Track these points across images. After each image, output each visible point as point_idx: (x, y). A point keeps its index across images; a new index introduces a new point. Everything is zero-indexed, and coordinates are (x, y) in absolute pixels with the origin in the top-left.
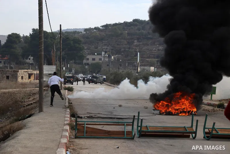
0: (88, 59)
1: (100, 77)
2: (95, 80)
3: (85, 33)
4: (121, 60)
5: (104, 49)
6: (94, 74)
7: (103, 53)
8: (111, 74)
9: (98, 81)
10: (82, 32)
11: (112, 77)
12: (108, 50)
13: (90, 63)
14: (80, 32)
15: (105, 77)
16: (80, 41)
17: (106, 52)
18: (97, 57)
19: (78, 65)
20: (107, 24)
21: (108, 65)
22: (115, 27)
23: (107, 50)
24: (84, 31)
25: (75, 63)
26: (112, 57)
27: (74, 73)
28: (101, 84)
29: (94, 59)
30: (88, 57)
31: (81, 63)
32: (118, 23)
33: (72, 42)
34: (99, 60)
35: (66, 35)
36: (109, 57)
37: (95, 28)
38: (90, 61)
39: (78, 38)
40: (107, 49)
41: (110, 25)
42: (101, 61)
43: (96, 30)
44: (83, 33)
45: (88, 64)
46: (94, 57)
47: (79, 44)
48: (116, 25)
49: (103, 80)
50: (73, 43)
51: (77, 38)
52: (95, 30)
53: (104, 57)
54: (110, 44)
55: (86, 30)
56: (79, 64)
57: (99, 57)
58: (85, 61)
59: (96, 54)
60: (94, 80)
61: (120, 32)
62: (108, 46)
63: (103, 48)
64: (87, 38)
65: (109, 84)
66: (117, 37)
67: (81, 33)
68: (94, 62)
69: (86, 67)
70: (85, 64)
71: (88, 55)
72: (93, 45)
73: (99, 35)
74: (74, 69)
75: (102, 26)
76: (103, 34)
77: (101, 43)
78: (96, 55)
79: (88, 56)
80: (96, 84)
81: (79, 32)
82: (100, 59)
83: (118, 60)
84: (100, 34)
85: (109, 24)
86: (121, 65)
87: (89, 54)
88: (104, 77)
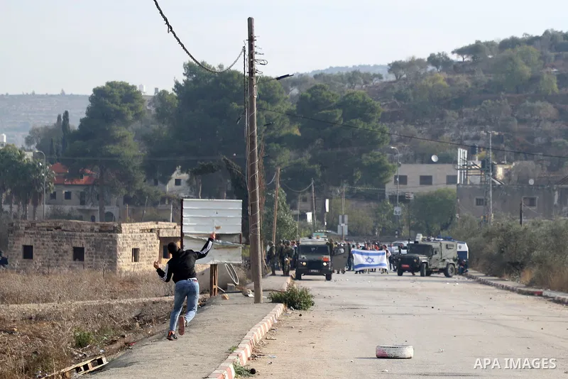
0: (403, 180)
1: (444, 247)
2: (423, 259)
3: (392, 78)
4: (531, 182)
5: (467, 138)
6: (420, 237)
7: (462, 154)
8: (489, 235)
9: (434, 265)
10: (380, 77)
11: (492, 247)
12: (481, 143)
13: (412, 196)
14: (375, 76)
15: (465, 248)
16: (373, 110)
17: (472, 152)
18: (439, 173)
19: (365, 204)
20: (478, 42)
21: (479, 202)
22: (508, 52)
23: (477, 144)
24: (390, 71)
25: (352, 195)
26: (500, 171)
27: (346, 232)
28: (447, 275)
29: (426, 180)
30: (403, 170)
31: (377, 197)
32: (520, 36)
33: (339, 113)
34: (447, 184)
35: (316, 87)
36: (487, 167)
37: (433, 60)
38: (413, 189)
39: (364, 98)
40: (477, 138)
41: (490, 45)
42: (453, 187)
43: (438, 68)
44: (385, 80)
45: (403, 199)
46: (425, 170)
47: (367, 120)
48: (512, 43)
49: (455, 260)
50: (343, 115)
51: (360, 98)
52: (430, 68)
53: (467, 168)
54: (490, 120)
55: (395, 67)
56: (369, 197)
57: (447, 169)
58: (391, 188)
59: (434, 158)
60: (418, 259)
61: (527, 71)
62: (482, 126)
63: (464, 134)
64: (400, 96)
65: (481, 276)
66: (517, 93)
67: (376, 81)
68: (426, 190)
69: (398, 210)
70: (393, 199)
71: (405, 163)
72: (422, 124)
73: (445, 83)
74: (346, 219)
75: (460, 52)
76: (463, 79)
77: (457, 115)
78: (433, 162)
79: (403, 166)
80: (429, 274)
81: (368, 74)
82: (451, 180)
83: (523, 181)
84: (449, 81)
85: (487, 44)
86: (532, 202)
87: (407, 160)
88: (462, 250)
